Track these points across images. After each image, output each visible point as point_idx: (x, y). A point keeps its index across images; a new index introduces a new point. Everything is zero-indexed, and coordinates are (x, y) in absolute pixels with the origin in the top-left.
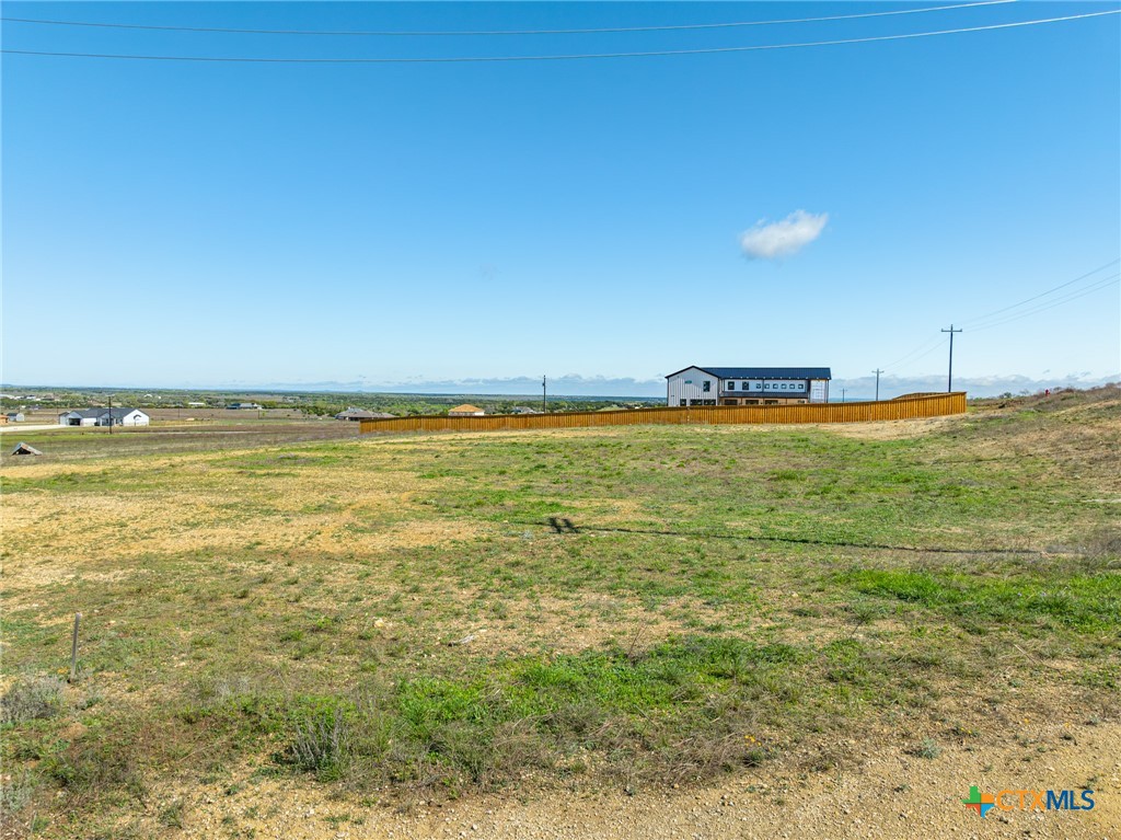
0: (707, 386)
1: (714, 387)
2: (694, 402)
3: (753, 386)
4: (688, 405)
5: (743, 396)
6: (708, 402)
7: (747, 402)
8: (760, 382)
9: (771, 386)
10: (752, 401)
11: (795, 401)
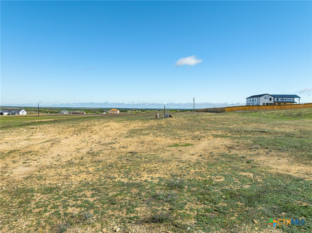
0: (270, 99)
1: (272, 100)
2: (267, 104)
3: (280, 100)
4: (265, 105)
5: (277, 102)
6: (271, 104)
7: (278, 104)
8: (282, 98)
9: (284, 100)
10: (279, 104)
11: (290, 104)
